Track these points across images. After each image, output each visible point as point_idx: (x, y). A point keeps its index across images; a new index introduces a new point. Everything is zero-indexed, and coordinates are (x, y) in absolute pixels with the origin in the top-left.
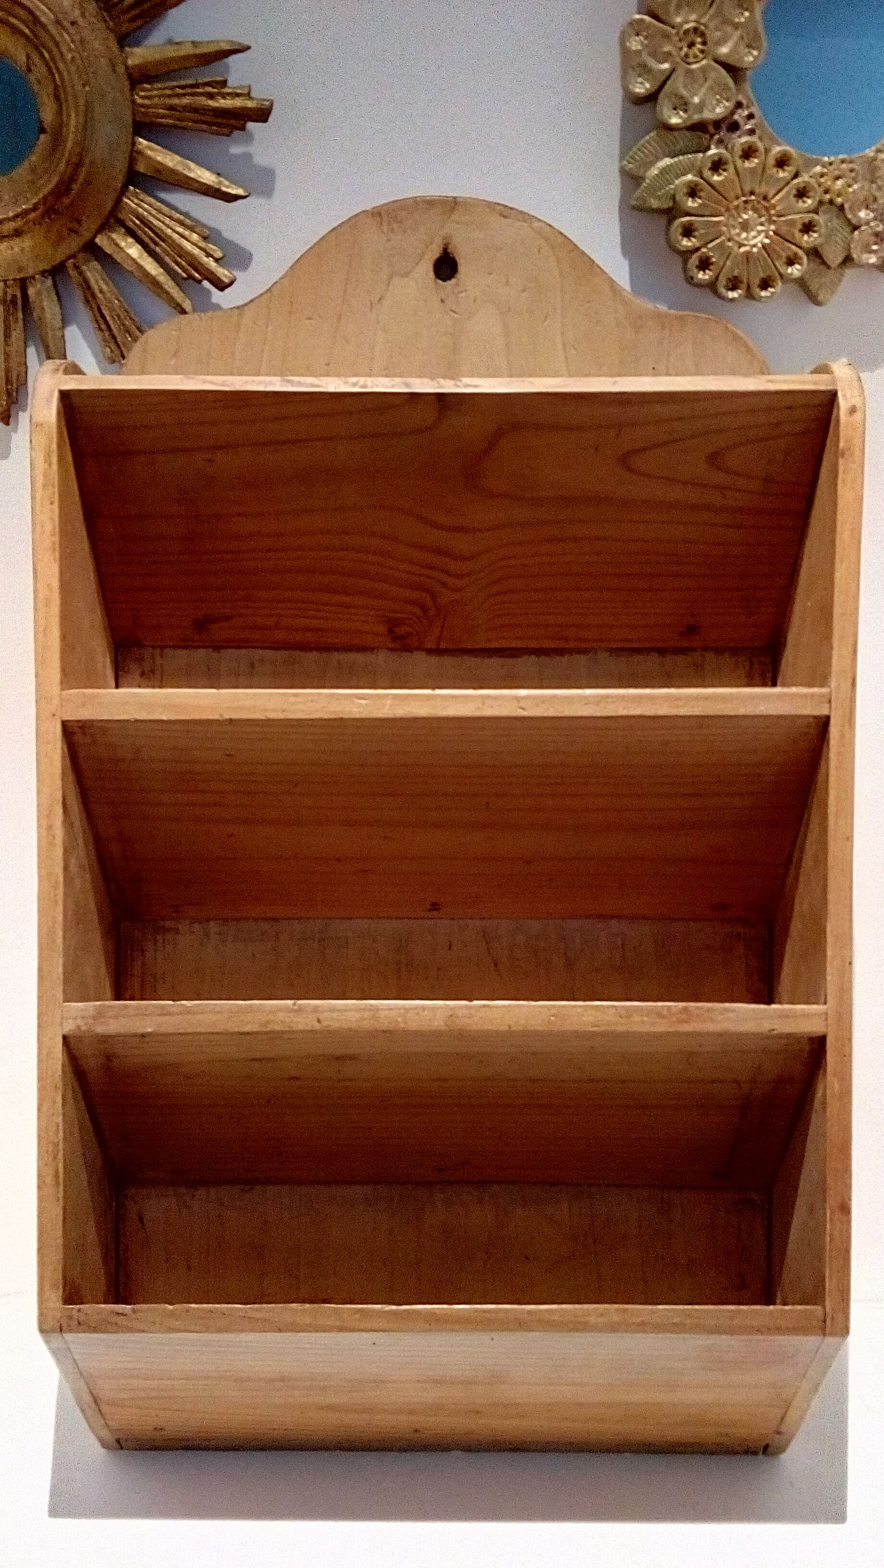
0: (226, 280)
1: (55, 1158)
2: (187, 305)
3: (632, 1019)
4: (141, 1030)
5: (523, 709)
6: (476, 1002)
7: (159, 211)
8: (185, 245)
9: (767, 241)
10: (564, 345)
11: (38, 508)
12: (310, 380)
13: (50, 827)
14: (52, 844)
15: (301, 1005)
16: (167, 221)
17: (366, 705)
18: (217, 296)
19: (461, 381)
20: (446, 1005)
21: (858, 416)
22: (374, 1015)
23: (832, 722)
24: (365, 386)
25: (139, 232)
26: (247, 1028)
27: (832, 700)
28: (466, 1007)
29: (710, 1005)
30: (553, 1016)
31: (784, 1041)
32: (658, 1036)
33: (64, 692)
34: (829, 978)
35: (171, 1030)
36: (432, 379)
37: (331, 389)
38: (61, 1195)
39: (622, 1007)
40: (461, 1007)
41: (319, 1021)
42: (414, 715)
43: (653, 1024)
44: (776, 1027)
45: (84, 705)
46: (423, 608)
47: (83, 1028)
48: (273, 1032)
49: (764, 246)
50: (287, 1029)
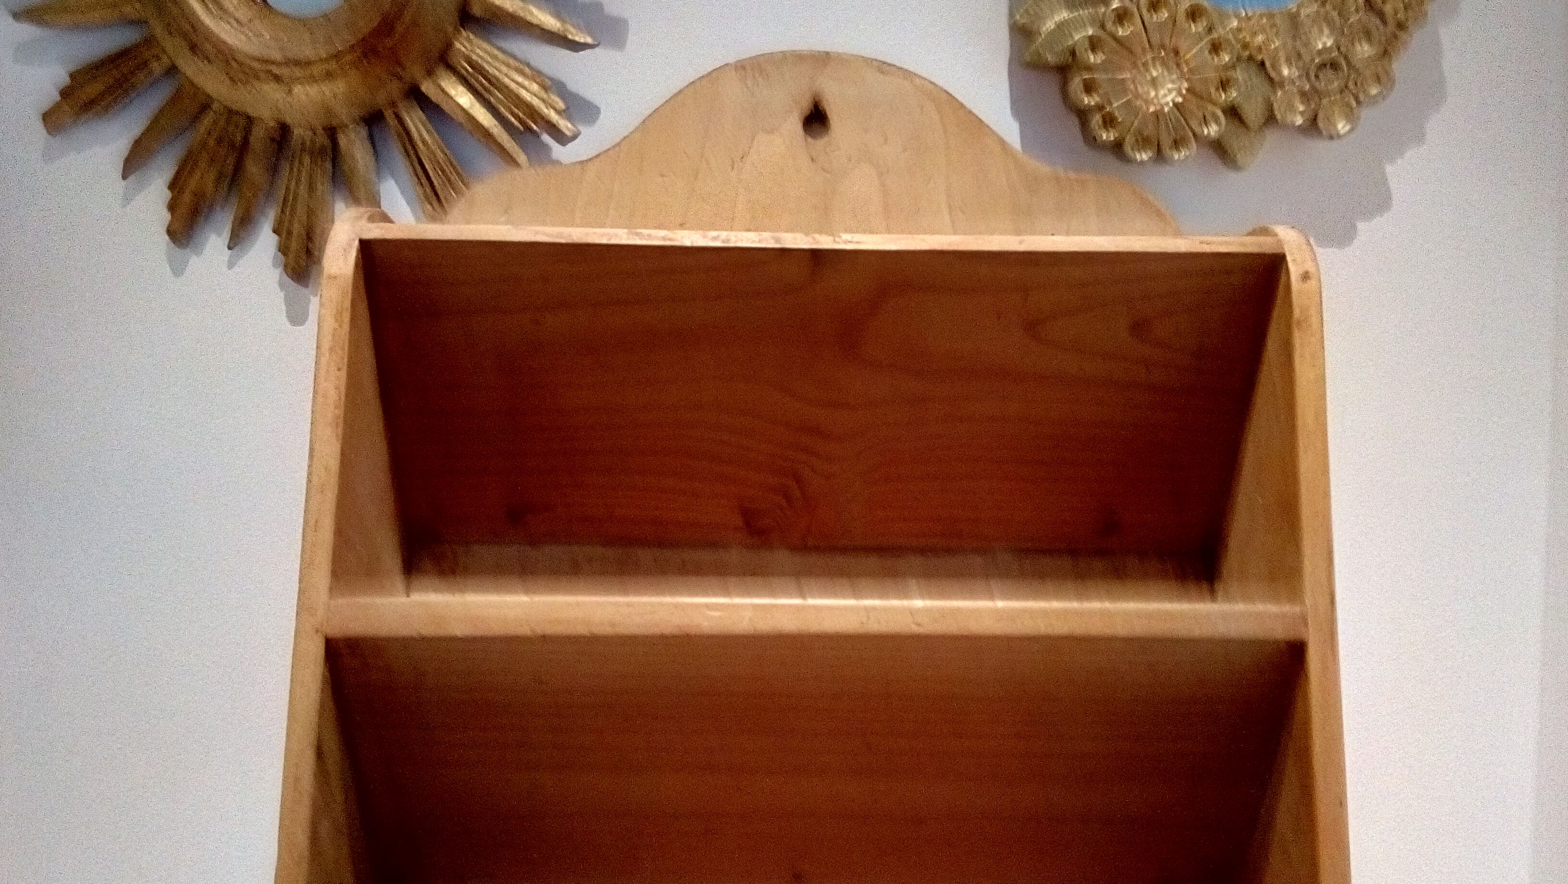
0: (568, 133)
2: (522, 158)
5: (919, 624)
7: (495, 57)
8: (525, 95)
9: (1180, 100)
10: (950, 207)
11: (323, 372)
12: (663, 233)
16: (504, 69)
17: (717, 616)
18: (557, 150)
19: (840, 237)
21: (1313, 283)
23: (1310, 647)
24: (728, 241)
25: (473, 81)
27: (1308, 620)
33: (333, 600)
36: (807, 234)
37: (687, 243)
42: (781, 630)
45: (356, 618)
46: (788, 498)
49: (1176, 105)
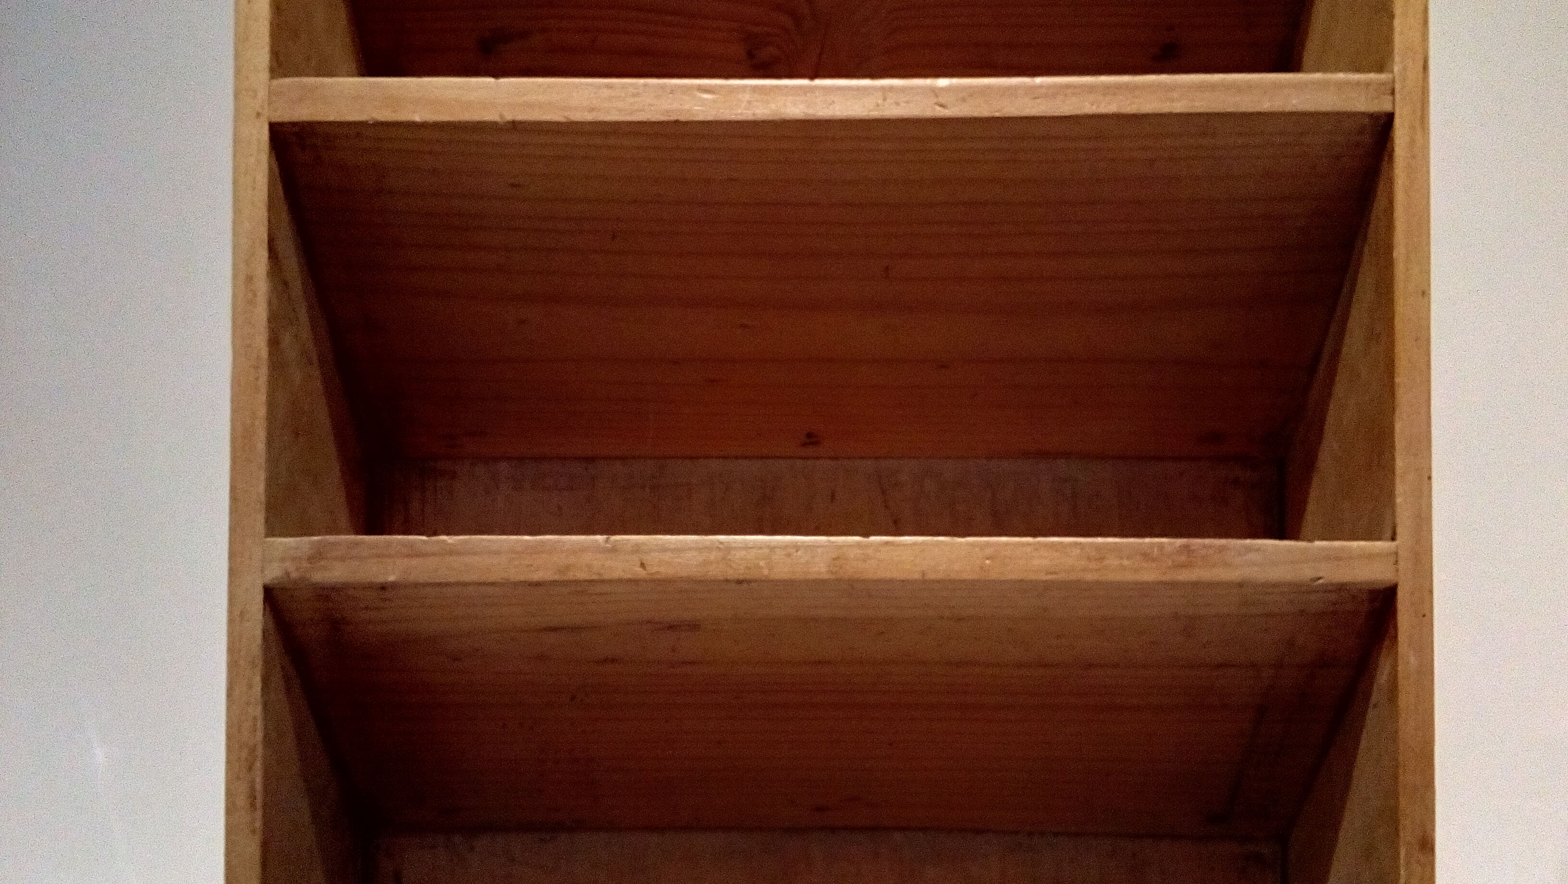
1: (250, 769)
3: (1106, 562)
4: (381, 579)
5: (942, 106)
6: (873, 538)
13: (250, 279)
14: (251, 302)
15: (616, 541)
17: (714, 101)
20: (829, 541)
22: (724, 559)
23: (1397, 122)
26: (536, 577)
27: (1397, 91)
28: (858, 544)
29: (1223, 541)
30: (988, 559)
31: (1333, 597)
32: (1144, 589)
33: (275, 82)
34: (1399, 500)
35: (423, 578)
38: (258, 824)
39: (1091, 544)
40: (850, 546)
41: (642, 565)
42: (784, 116)
43: (1136, 571)
44: (1321, 574)
45: (301, 100)
47: (294, 575)
48: (577, 582)
50: (595, 577)
